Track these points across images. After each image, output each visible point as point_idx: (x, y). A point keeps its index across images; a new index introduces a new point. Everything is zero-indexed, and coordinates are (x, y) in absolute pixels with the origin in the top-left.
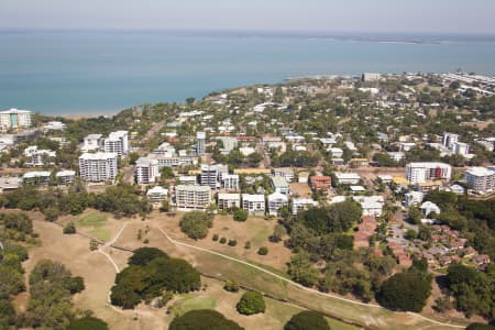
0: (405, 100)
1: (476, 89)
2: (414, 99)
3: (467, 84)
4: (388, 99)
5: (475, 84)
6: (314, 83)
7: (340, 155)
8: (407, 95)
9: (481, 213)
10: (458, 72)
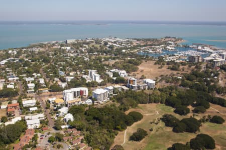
0: (82, 52)
1: (115, 44)
2: (86, 51)
3: (112, 42)
4: (74, 52)
5: (115, 43)
6: (41, 46)
7: (33, 88)
8: (83, 50)
9: (96, 116)
10: (110, 37)
